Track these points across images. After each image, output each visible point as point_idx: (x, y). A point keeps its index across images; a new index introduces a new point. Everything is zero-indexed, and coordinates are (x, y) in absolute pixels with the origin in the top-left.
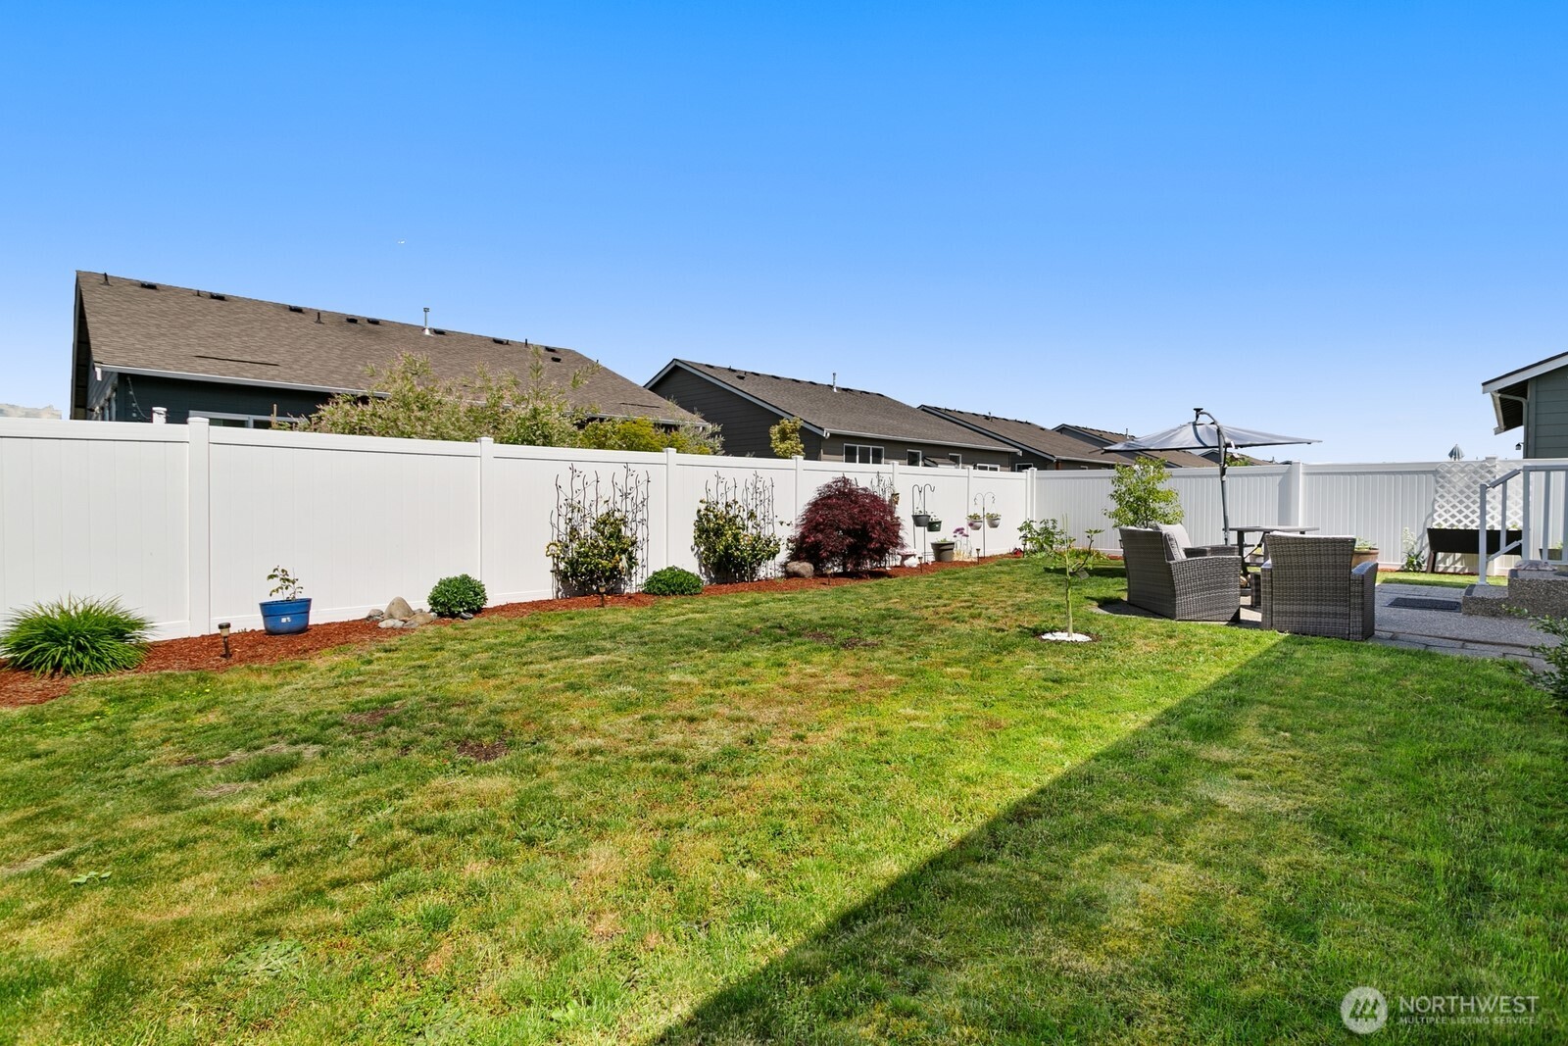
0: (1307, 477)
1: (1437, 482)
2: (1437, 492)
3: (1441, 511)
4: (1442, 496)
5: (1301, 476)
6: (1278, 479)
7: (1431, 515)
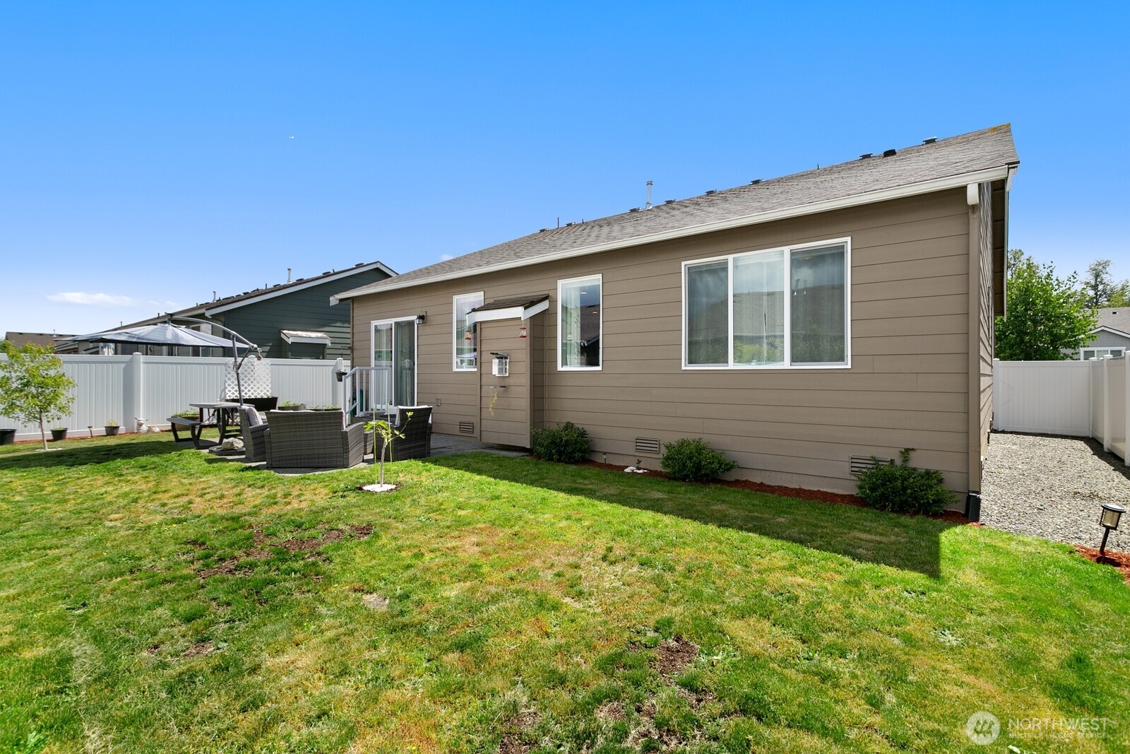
0: (145, 365)
1: (227, 370)
2: (226, 376)
3: (229, 388)
4: (229, 379)
5: (142, 364)
6: (122, 366)
7: (224, 390)
